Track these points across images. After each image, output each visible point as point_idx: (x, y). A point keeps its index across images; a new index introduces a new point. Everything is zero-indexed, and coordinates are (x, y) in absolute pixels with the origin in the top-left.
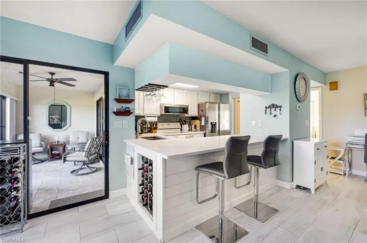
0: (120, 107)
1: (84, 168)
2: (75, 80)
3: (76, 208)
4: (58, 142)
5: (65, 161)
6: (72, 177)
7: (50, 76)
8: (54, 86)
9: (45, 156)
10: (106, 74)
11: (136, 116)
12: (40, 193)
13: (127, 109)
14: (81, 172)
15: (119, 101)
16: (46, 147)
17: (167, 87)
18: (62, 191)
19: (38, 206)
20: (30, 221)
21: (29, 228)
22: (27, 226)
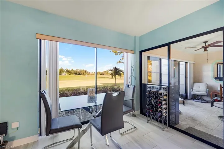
5: (212, 105)
7: (204, 45)
8: (207, 51)
9: (208, 99)
12: (189, 119)
16: (209, 93)
18: (200, 124)
19: (182, 125)
20: (169, 129)
21: (167, 131)
22: (166, 129)
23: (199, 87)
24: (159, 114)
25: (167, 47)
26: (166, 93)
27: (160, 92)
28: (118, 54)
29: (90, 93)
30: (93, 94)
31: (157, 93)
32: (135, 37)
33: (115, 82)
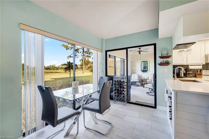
0: (162, 61)
1: (151, 93)
2: (148, 49)
3: (142, 106)
4: (144, 78)
5: (144, 87)
6: (146, 95)
7: (139, 50)
8: (140, 54)
9: (139, 84)
10: (155, 45)
11: (173, 66)
13: (167, 62)
14: (150, 94)
15: (161, 57)
16: (140, 80)
17: (195, 43)
18: (141, 99)
20: (128, 104)
21: (127, 106)
22: (127, 105)
23: (134, 77)
24: (123, 95)
25: (126, 50)
26: (126, 81)
27: (122, 80)
28: (69, 49)
29: (75, 85)
30: (77, 86)
31: (121, 81)
32: (102, 39)
33: (69, 76)
